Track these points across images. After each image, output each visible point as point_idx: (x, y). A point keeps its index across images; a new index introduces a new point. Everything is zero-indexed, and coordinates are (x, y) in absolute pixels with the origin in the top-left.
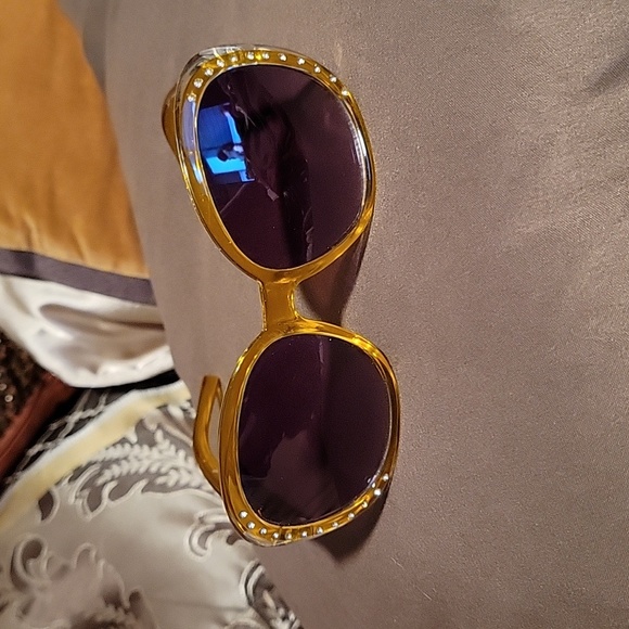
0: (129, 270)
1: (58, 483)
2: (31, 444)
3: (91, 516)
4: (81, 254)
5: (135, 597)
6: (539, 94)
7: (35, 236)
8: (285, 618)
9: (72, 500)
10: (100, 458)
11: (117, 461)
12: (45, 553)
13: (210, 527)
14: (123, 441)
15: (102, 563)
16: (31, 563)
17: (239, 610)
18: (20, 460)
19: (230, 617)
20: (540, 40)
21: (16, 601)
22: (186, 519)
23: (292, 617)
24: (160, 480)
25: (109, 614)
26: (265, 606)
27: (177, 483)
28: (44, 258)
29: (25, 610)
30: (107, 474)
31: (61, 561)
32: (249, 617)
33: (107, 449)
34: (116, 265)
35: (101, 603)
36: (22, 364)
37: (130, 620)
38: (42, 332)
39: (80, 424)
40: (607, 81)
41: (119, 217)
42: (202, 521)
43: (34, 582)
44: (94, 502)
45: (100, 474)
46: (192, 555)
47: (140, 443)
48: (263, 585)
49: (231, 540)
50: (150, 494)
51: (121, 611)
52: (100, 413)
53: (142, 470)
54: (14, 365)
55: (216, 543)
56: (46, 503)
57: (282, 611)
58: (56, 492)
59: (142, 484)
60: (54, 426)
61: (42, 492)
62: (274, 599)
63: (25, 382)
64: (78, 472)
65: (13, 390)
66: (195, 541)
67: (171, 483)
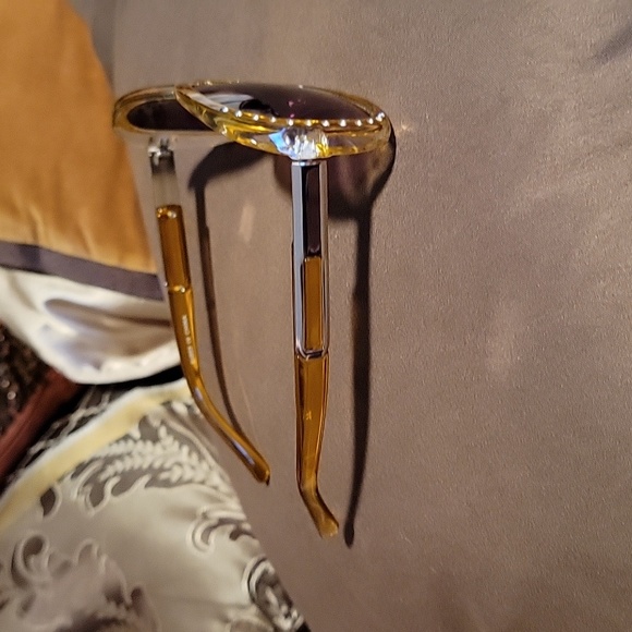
0: (135, 264)
1: (60, 480)
2: (33, 442)
3: (93, 512)
4: (86, 248)
5: (136, 594)
6: (546, 62)
7: (41, 228)
8: (288, 615)
9: (74, 495)
10: (103, 454)
11: (120, 457)
12: (47, 549)
13: (213, 522)
14: (126, 438)
15: (104, 559)
16: (32, 560)
17: (242, 607)
18: (22, 458)
19: (232, 615)
20: (548, 10)
21: (16, 599)
22: (189, 514)
23: (295, 614)
24: (164, 476)
25: (111, 610)
26: (268, 603)
27: (181, 478)
28: (50, 251)
29: (26, 607)
30: (110, 470)
31: (63, 557)
32: (251, 615)
33: (110, 445)
34: (121, 258)
35: (103, 600)
36: (25, 361)
37: (132, 617)
38: (46, 328)
39: (83, 422)
40: (613, 49)
41: (126, 211)
42: (205, 516)
43: (34, 578)
44: (97, 497)
45: (102, 470)
46: (195, 552)
47: (144, 438)
48: (265, 582)
49: (234, 536)
50: (154, 490)
51: (123, 608)
52: (103, 411)
53: (145, 466)
54: (17, 363)
55: (219, 539)
56: (48, 499)
57: (284, 608)
58: (58, 489)
59: (145, 479)
60: (57, 425)
61: (43, 488)
62: (277, 596)
63: (28, 379)
64: (80, 468)
65: (16, 387)
66: (198, 536)
67: (174, 478)
